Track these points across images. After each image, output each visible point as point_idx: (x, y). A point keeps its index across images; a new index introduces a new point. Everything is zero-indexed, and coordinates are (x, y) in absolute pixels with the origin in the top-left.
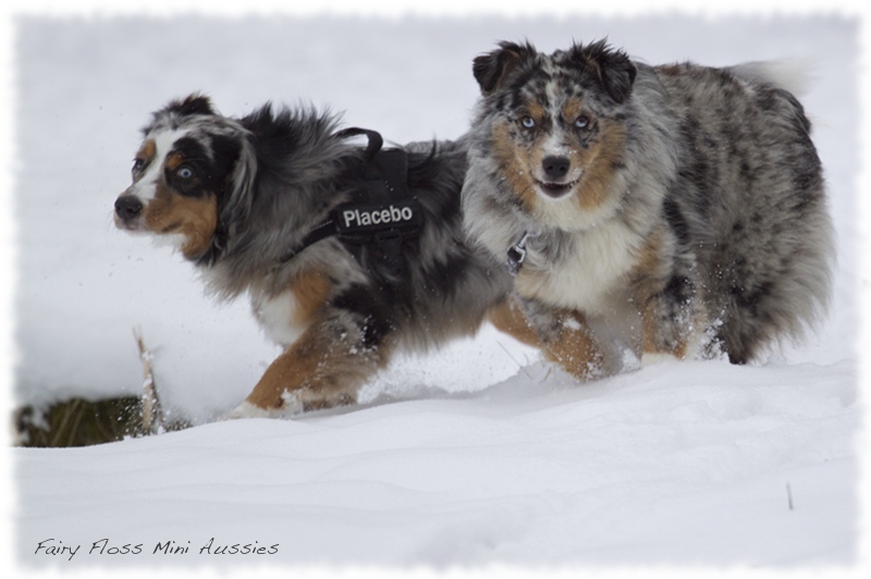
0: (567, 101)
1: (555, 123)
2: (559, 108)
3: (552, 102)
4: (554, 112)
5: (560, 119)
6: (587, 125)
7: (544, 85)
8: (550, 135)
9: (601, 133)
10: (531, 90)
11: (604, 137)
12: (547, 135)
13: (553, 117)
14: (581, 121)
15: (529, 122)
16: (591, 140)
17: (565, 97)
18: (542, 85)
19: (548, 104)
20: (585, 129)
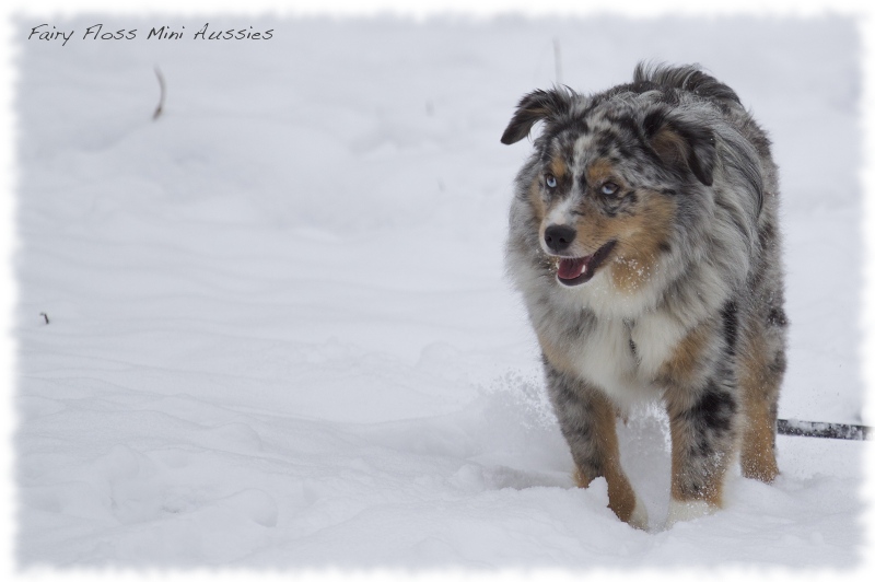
0: (596, 160)
1: (576, 184)
2: (583, 167)
3: (577, 159)
4: (576, 171)
5: (583, 181)
6: (616, 192)
7: (576, 137)
8: (564, 199)
9: (641, 204)
10: (561, 141)
11: (647, 209)
12: (561, 198)
13: (574, 177)
14: (608, 188)
15: (552, 181)
16: (624, 211)
17: (595, 155)
18: (574, 137)
19: (571, 161)
20: (613, 197)
